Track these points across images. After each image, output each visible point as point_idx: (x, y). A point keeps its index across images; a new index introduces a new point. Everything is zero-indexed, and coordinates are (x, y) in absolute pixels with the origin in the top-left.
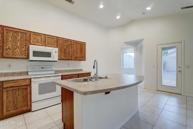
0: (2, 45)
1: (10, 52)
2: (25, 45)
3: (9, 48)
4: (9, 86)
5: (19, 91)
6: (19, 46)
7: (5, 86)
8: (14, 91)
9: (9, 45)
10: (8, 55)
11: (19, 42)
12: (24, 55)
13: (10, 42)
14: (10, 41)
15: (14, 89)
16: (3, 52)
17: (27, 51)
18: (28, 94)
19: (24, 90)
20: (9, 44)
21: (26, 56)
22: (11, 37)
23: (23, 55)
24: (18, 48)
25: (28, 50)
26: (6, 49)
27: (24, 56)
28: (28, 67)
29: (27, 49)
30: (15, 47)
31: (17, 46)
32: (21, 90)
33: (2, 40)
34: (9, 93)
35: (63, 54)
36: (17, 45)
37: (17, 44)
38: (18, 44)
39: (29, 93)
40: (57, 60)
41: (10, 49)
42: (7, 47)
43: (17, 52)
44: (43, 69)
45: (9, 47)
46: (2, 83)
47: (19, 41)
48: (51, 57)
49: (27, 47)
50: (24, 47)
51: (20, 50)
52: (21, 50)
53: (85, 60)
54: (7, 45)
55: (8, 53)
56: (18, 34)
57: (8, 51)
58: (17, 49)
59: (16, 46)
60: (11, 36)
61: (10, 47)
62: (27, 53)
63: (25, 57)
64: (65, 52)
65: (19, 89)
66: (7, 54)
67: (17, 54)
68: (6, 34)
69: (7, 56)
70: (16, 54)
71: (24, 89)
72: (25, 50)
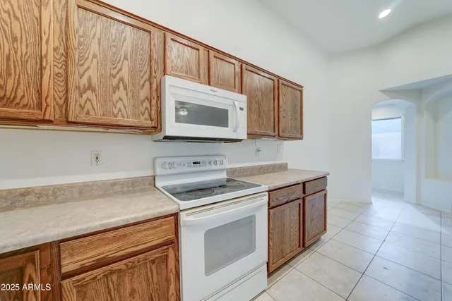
0: (61, 71)
1: (95, 103)
2: (147, 76)
3: (90, 87)
4: (88, 263)
5: (133, 275)
6: (126, 80)
7: (68, 265)
8: (114, 277)
9: (90, 72)
10: (88, 113)
11: (125, 61)
12: (146, 115)
13: (95, 60)
14: (95, 56)
15: (112, 272)
16: (66, 99)
17: (154, 102)
18: (167, 280)
19: (154, 267)
20: (88, 68)
21: (151, 120)
22: (96, 41)
23: (143, 118)
24: (125, 89)
25: (158, 97)
26: (78, 87)
27: (146, 119)
28: (154, 159)
29: (154, 94)
30: (115, 81)
31: (121, 79)
32: (142, 271)
33: (62, 51)
34: (91, 292)
35: (255, 117)
36: (121, 74)
37: (120, 70)
38: (125, 73)
39: (172, 277)
40: (244, 136)
41: (94, 90)
42: (84, 81)
43: (120, 102)
44: (197, 168)
45: (89, 79)
46: (55, 251)
47: (125, 58)
48: (227, 126)
49: (154, 87)
50: (143, 85)
51: (130, 95)
52: (134, 97)
53: (301, 139)
54: (81, 72)
55: (88, 106)
56: (123, 32)
57: (85, 96)
58: (121, 93)
59: (118, 77)
60: (98, 35)
61: (95, 81)
62: (154, 108)
63: (149, 123)
64: (260, 113)
65: (132, 268)
66: (82, 108)
67: (120, 110)
68: (77, 24)
69: (82, 118)
70: (116, 111)
71: (153, 262)
72: (147, 98)
